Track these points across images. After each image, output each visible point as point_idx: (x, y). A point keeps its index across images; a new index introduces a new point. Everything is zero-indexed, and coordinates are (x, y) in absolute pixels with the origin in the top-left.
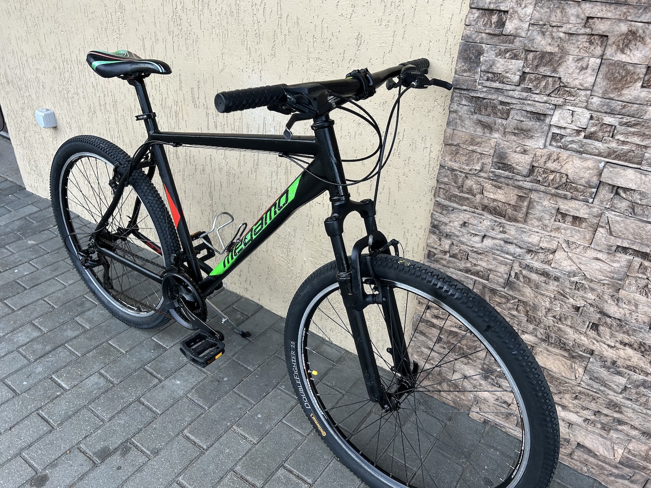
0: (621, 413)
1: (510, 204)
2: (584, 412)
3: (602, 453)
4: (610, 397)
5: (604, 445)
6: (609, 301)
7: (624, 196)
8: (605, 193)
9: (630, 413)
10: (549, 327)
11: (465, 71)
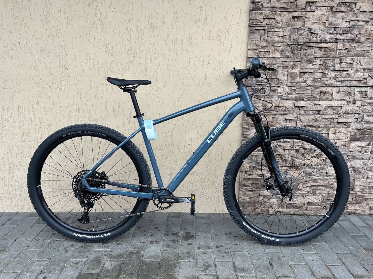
0: (317, 183)
1: (270, 121)
2: (307, 189)
3: (316, 202)
4: (313, 178)
5: (315, 198)
6: (306, 144)
7: (302, 109)
8: (297, 110)
9: (320, 181)
10: (290, 161)
11: (249, 81)
